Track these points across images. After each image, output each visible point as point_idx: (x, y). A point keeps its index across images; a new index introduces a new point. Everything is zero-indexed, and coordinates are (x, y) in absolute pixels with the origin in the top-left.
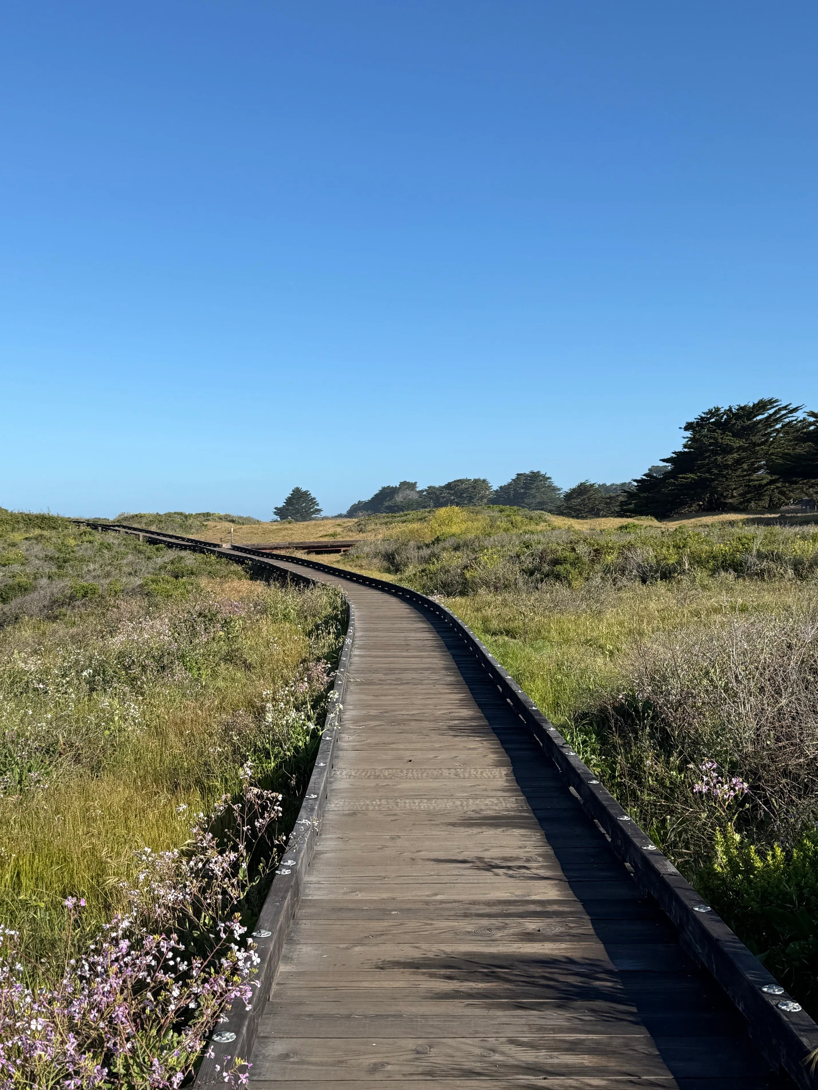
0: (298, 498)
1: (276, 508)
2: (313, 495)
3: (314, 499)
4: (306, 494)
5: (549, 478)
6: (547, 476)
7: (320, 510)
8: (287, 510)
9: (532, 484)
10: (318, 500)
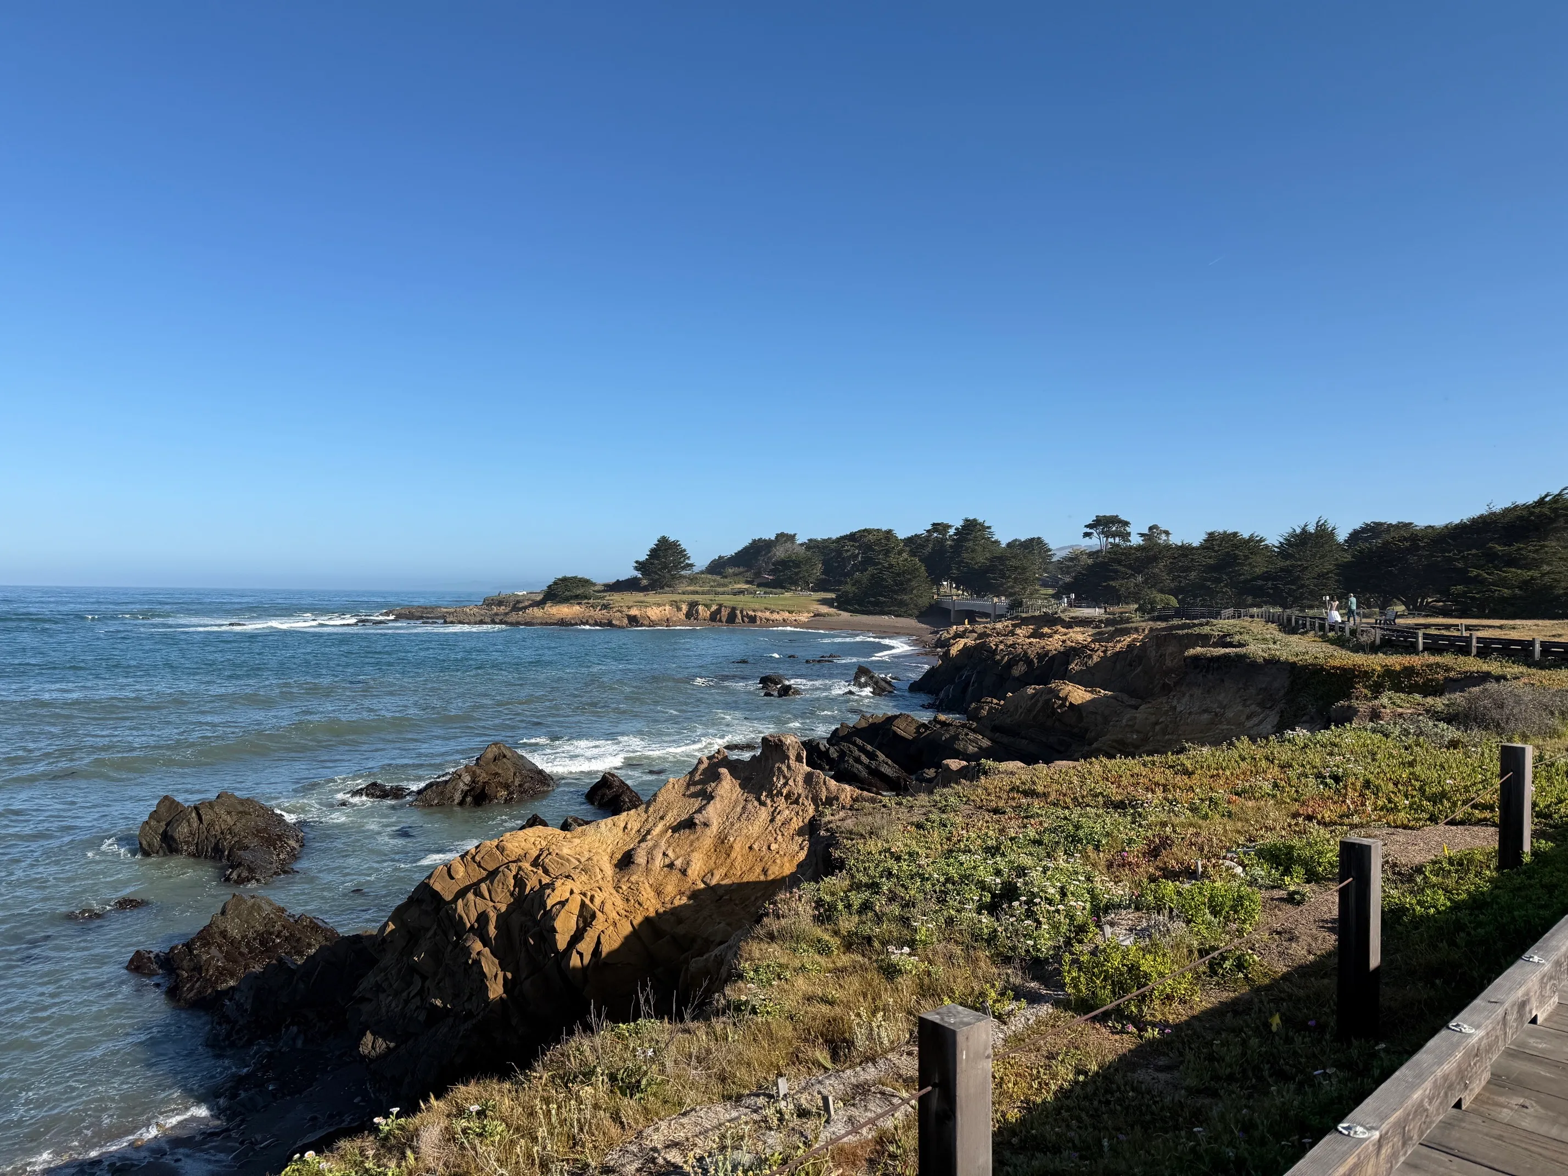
0: (665, 550)
1: (637, 562)
2: (683, 546)
3: (685, 550)
4: (675, 545)
5: (989, 528)
6: (986, 525)
7: (691, 565)
8: (652, 564)
9: (968, 534)
10: (689, 552)
